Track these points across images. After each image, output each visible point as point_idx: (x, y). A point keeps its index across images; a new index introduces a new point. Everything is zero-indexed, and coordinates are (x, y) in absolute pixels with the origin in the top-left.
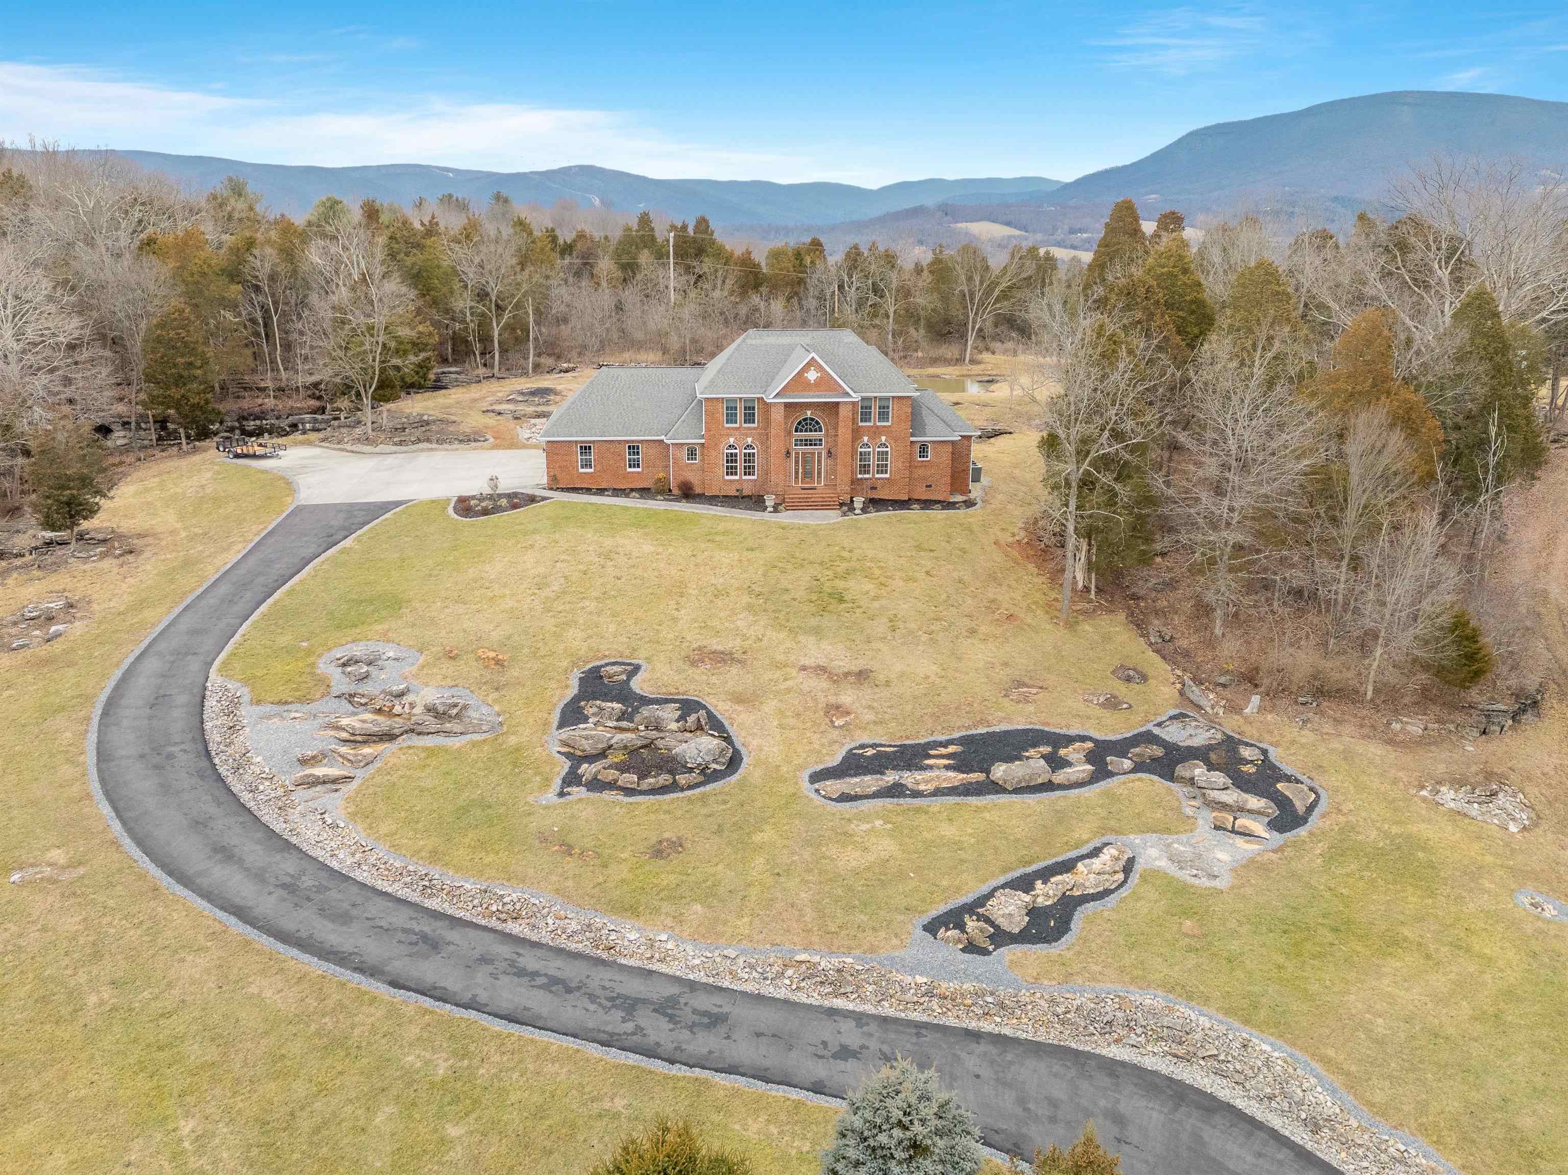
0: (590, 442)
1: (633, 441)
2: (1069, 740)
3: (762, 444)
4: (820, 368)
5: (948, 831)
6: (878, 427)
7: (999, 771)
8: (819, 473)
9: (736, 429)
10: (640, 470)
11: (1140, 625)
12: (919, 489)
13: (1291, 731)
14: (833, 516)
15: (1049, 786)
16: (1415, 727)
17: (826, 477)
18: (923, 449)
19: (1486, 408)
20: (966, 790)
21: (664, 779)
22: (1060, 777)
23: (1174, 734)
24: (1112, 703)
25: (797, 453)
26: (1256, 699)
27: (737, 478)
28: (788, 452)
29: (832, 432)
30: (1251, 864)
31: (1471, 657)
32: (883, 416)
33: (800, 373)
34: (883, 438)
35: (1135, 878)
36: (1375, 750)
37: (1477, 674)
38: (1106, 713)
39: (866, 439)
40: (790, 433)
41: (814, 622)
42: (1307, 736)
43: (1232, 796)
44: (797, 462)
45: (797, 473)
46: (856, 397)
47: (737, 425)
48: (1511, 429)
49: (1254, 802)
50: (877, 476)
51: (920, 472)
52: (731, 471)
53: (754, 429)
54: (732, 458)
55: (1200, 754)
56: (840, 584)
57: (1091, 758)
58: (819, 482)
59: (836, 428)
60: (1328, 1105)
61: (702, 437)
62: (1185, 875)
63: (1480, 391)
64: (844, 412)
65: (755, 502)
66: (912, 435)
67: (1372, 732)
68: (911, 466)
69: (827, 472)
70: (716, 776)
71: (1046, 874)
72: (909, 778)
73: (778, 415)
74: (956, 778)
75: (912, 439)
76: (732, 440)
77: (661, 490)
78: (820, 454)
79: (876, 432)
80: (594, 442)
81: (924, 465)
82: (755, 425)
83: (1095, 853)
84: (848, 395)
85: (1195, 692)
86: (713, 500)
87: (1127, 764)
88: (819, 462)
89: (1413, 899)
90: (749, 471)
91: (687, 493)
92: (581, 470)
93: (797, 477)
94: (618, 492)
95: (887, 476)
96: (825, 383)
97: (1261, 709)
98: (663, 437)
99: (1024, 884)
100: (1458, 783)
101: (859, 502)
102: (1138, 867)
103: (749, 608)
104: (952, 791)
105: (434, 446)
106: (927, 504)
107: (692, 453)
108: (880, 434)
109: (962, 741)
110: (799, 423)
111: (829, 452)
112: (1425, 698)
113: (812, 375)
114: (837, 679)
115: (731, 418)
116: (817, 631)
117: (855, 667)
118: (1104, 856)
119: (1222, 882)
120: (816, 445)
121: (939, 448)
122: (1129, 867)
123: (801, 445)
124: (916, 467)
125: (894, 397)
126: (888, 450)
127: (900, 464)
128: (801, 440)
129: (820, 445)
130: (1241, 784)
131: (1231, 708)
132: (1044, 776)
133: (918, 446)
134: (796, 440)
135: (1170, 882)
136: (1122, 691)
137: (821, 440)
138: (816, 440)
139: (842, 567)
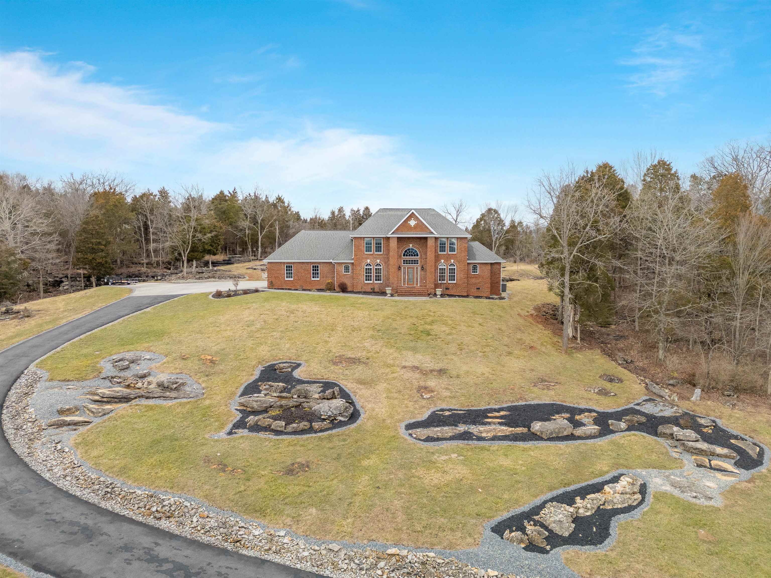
0: (291, 263)
1: (315, 263)
2: (582, 411)
3: (385, 263)
4: (417, 218)
5: (507, 462)
6: (449, 255)
7: (537, 426)
8: (417, 279)
9: (371, 254)
10: (319, 279)
11: (611, 355)
12: (473, 290)
13: (727, 410)
15: (571, 437)
17: (421, 282)
18: (475, 268)
20: (515, 438)
21: (304, 425)
22: (579, 432)
23: (649, 408)
24: (603, 392)
25: (404, 268)
26: (698, 391)
27: (371, 282)
28: (400, 267)
29: (424, 256)
30: (734, 490)
32: (452, 248)
33: (406, 221)
34: (452, 261)
35: (650, 498)
38: (601, 398)
39: (442, 261)
40: (400, 256)
41: (412, 344)
42: (737, 413)
43: (703, 446)
44: (404, 273)
45: (404, 279)
46: (437, 235)
47: (372, 253)
49: (719, 450)
50: (449, 282)
51: (473, 281)
52: (368, 278)
53: (381, 255)
54: (368, 271)
56: (429, 327)
57: (596, 421)
58: (417, 284)
59: (426, 254)
61: (353, 259)
62: (687, 496)
64: (430, 243)
65: (381, 293)
66: (468, 260)
68: (468, 277)
69: (421, 279)
70: (341, 424)
71: (582, 493)
72: (474, 429)
73: (393, 244)
74: (507, 430)
75: (469, 261)
76: (369, 261)
77: (329, 287)
78: (417, 268)
79: (448, 258)
80: (294, 263)
81: (476, 277)
82: (382, 253)
83: (615, 479)
84: (432, 233)
85: (656, 389)
87: (623, 425)
88: (417, 273)
90: (378, 278)
91: (344, 289)
92: (286, 279)
93: (404, 282)
94: (305, 290)
95: (455, 282)
96: (420, 226)
97: (702, 398)
98: (331, 261)
99: (567, 499)
101: (439, 291)
102: (651, 490)
103: (372, 337)
104: (505, 438)
105: (217, 280)
106: (479, 297)
107: (347, 269)
108: (451, 258)
109: (509, 409)
110: (406, 251)
111: (422, 267)
113: (412, 223)
114: (425, 373)
115: (369, 249)
116: (413, 349)
117: (438, 367)
118: (624, 482)
119: (718, 502)
120: (415, 263)
121: (484, 267)
122: (643, 489)
123: (407, 263)
124: (471, 278)
125: (457, 238)
126: (455, 267)
127: (462, 276)
128: (407, 261)
129: (417, 263)
130: (706, 438)
131: (682, 397)
132: (569, 429)
133: (472, 266)
134: (404, 261)
135: (678, 501)
136: (608, 386)
137: (418, 261)
138: (415, 261)
139: (429, 319)
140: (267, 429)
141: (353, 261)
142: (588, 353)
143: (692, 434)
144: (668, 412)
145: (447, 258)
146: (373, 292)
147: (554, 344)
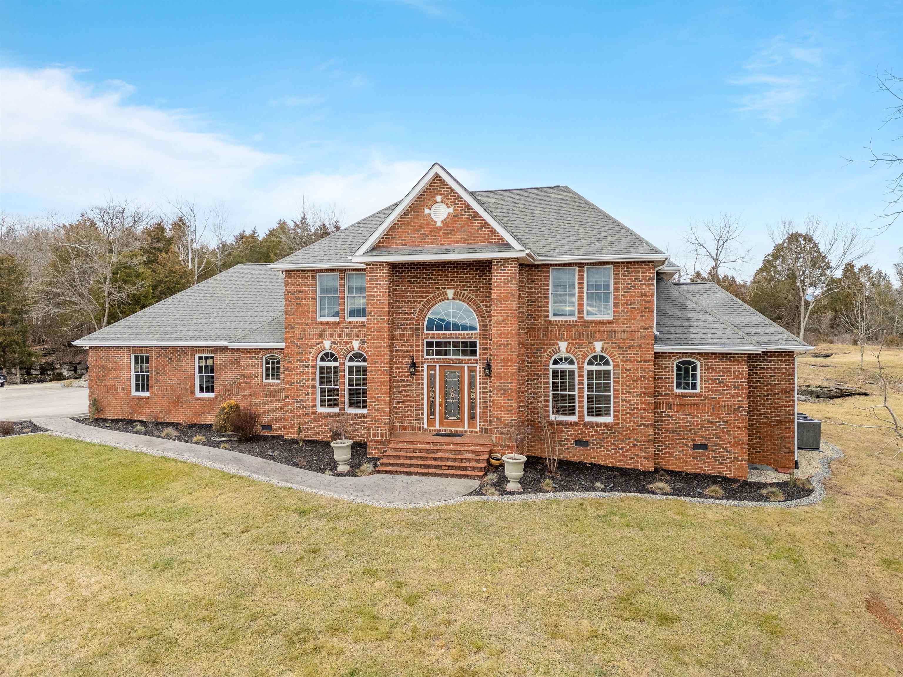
0: (145, 349)
1: (205, 349)
6: (587, 323)
8: (472, 407)
9: (337, 324)
10: (212, 395)
12: (676, 451)
17: (483, 416)
25: (431, 369)
27: (336, 411)
28: (414, 365)
32: (598, 302)
33: (416, 206)
34: (598, 346)
39: (563, 345)
40: (418, 329)
44: (431, 386)
45: (432, 405)
46: (517, 249)
47: (340, 319)
50: (588, 419)
51: (682, 417)
52: (328, 397)
53: (365, 324)
54: (329, 376)
58: (472, 424)
61: (286, 338)
64: (501, 281)
66: (662, 341)
68: (660, 403)
69: (485, 405)
73: (379, 287)
75: (658, 348)
76: (329, 344)
78: (472, 369)
80: (151, 348)
82: (366, 319)
84: (507, 246)
88: (472, 385)
92: (135, 393)
93: (432, 414)
95: (610, 420)
96: (464, 223)
106: (693, 483)
107: (272, 367)
108: (594, 336)
110: (436, 313)
113: (439, 213)
115: (329, 307)
120: (464, 353)
121: (719, 368)
123: (439, 353)
124: (671, 406)
125: (616, 264)
126: (610, 368)
127: (635, 399)
128: (439, 344)
129: (474, 353)
133: (674, 363)
134: (430, 344)
137: (474, 345)
138: (465, 344)
141: (282, 345)
145: (581, 335)
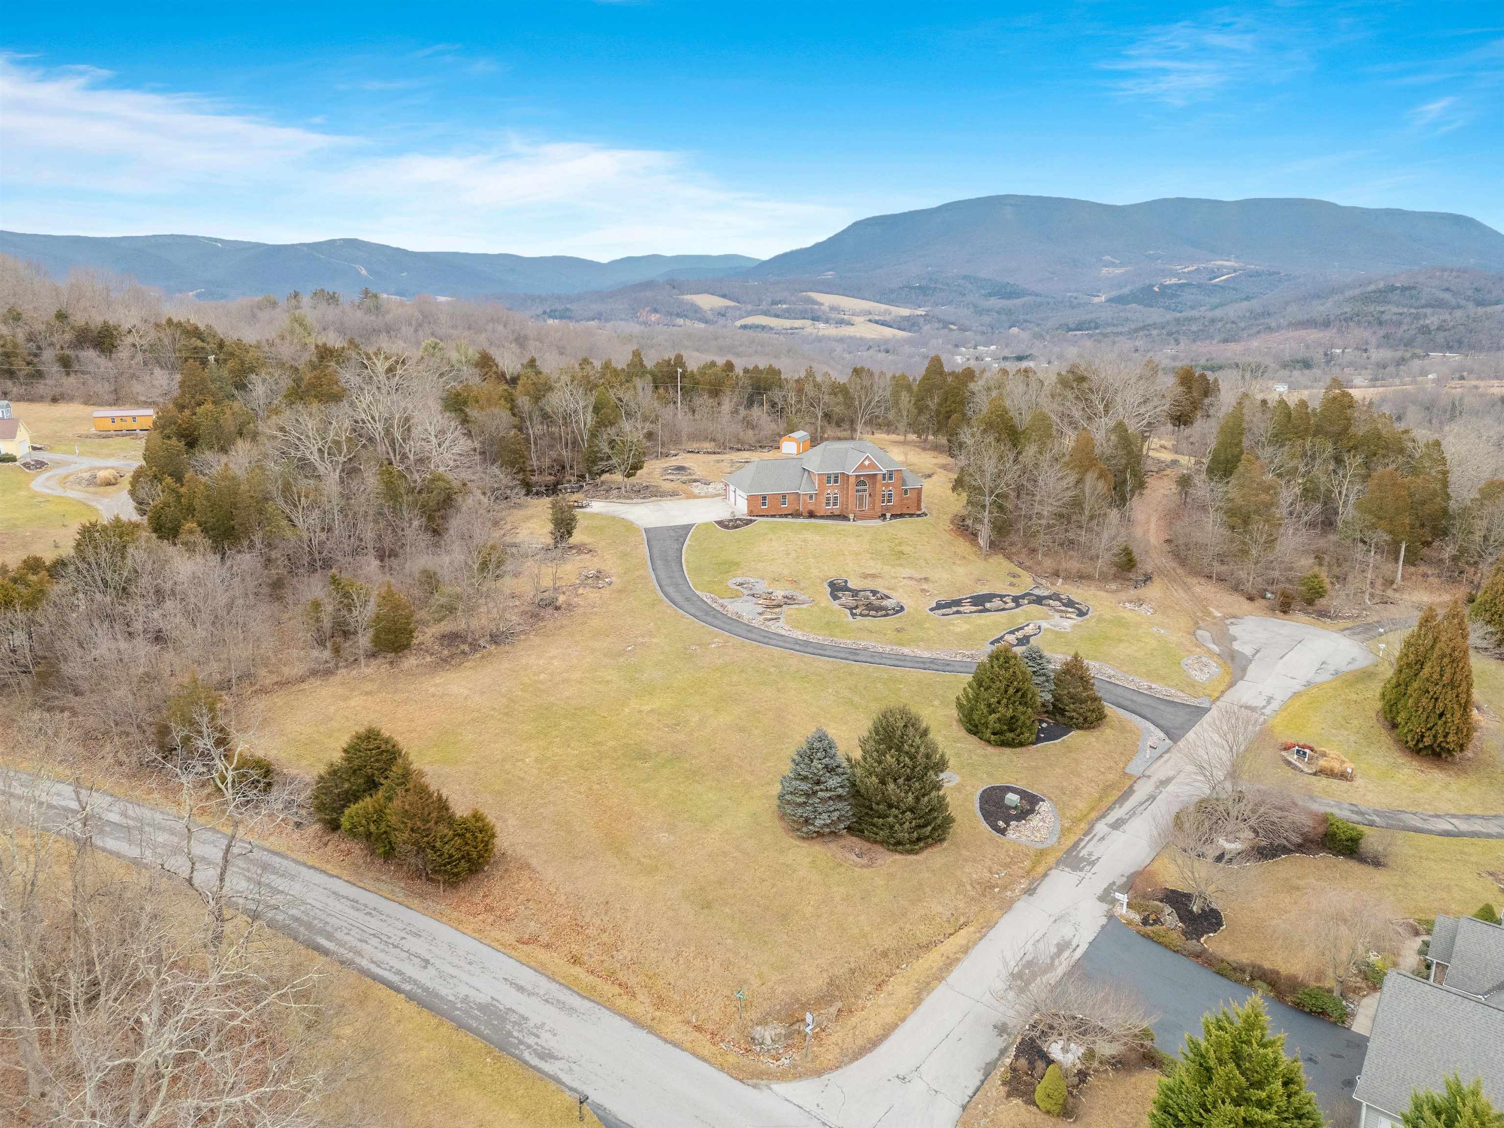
1: (784, 493)
2: (1005, 596)
3: (842, 492)
4: (870, 459)
5: (981, 621)
6: (888, 483)
7: (988, 605)
8: (865, 503)
9: (831, 486)
10: (787, 506)
11: (1010, 560)
12: (907, 509)
13: (1074, 590)
14: (879, 523)
15: (1005, 608)
16: (1114, 587)
17: (869, 506)
18: (905, 491)
19: (1126, 468)
20: (980, 611)
21: (882, 613)
22: (1007, 606)
23: (1037, 592)
24: (1012, 584)
25: (857, 496)
26: (1060, 580)
27: (832, 507)
28: (854, 496)
29: (872, 486)
30: (1075, 626)
31: (1131, 560)
32: (891, 478)
33: (863, 462)
34: (891, 488)
35: (1042, 630)
36: (1102, 594)
37: (1133, 566)
38: (1012, 588)
39: (884, 488)
40: (854, 487)
41: (898, 561)
42: (1080, 591)
43: (1063, 608)
44: (856, 499)
46: (884, 471)
48: (1135, 476)
49: (1070, 610)
50: (888, 504)
51: (905, 502)
52: (828, 504)
53: (839, 486)
54: (828, 499)
55: (1049, 597)
56: (900, 548)
57: (1013, 601)
58: (866, 508)
59: (873, 484)
60: (1113, 673)
61: (816, 490)
62: (1057, 630)
63: (1123, 461)
64: (880, 477)
65: (844, 517)
66: (902, 486)
67: (1101, 589)
68: (903, 500)
69: (868, 503)
70: (898, 612)
71: (1018, 630)
72: (960, 609)
73: (852, 480)
74: (975, 608)
75: (902, 488)
76: (829, 491)
77: (796, 514)
78: (866, 496)
79: (887, 485)
80: (767, 495)
81: (907, 499)
82: (839, 484)
83: (1028, 624)
84: (881, 470)
85: (1039, 580)
86: (822, 517)
87: (1026, 602)
88: (866, 499)
89: (1124, 631)
90: (835, 504)
91: (811, 515)
92: (762, 507)
93: (857, 506)
94: (781, 516)
95: (892, 504)
96: (872, 465)
97: (1062, 584)
98: (797, 491)
99: (1012, 632)
100: (1130, 602)
101: (888, 515)
102: (1042, 627)
103: (872, 558)
104: (975, 612)
106: (911, 515)
107: (811, 498)
108: (890, 486)
109: (971, 598)
110: (860, 483)
111: (870, 495)
112: (1116, 577)
113: (867, 463)
114: (918, 581)
115: (829, 482)
116: (901, 565)
117: (922, 576)
118: (1031, 626)
119: (1068, 630)
120: (864, 492)
121: (912, 491)
122: (1039, 628)
123: (858, 492)
125: (895, 470)
126: (893, 492)
127: (897, 499)
128: (858, 490)
129: (866, 492)
130: (1064, 605)
131: (1052, 584)
132: (1003, 606)
134: (856, 490)
135: (1053, 631)
136: (1014, 580)
137: (866, 489)
138: (864, 490)
139: (897, 541)
140: (868, 615)
141: (816, 492)
142: (995, 557)
143: (1058, 603)
144: (1046, 593)
146: (832, 517)
147: (975, 553)
